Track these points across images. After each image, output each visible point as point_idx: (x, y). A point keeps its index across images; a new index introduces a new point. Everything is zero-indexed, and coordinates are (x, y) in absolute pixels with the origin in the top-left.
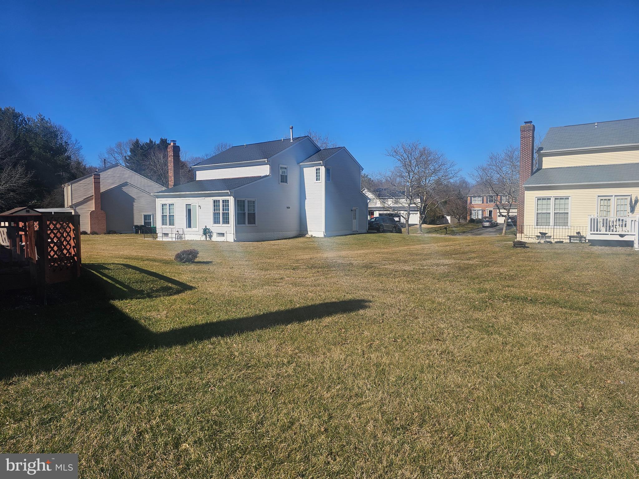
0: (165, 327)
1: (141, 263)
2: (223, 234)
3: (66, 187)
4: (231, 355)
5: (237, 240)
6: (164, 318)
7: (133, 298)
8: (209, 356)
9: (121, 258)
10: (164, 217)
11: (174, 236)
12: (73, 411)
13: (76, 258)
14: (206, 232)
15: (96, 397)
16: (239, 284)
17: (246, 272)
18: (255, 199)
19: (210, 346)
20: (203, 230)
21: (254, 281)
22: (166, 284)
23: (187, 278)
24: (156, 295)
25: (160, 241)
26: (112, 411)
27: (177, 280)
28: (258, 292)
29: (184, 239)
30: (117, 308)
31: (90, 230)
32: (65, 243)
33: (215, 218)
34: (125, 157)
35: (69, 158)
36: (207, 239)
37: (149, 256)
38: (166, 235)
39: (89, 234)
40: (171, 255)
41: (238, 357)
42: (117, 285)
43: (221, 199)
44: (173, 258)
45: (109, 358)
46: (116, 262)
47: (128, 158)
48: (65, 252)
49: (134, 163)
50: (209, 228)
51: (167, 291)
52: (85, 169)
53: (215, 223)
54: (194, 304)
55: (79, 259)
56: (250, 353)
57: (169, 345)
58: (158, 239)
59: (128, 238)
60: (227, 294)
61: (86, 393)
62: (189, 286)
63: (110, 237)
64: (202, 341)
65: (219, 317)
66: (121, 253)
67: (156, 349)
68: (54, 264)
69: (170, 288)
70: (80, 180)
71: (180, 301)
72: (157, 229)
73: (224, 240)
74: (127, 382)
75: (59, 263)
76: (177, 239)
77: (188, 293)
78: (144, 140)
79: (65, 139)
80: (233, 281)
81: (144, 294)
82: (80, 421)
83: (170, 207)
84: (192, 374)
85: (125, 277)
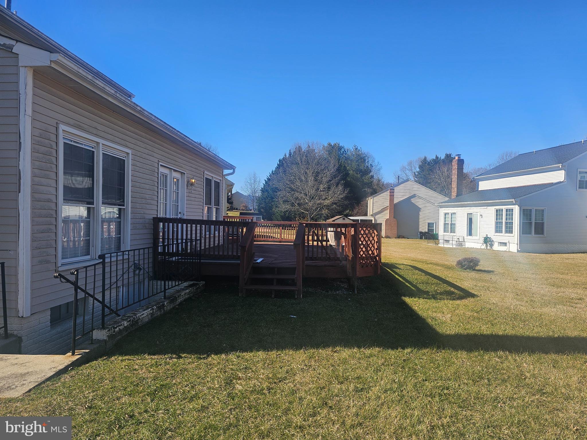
0: (450, 330)
1: (426, 266)
2: (505, 244)
3: (369, 200)
4: (522, 375)
5: (522, 250)
6: (448, 320)
7: (420, 298)
8: (496, 369)
9: (409, 260)
10: (446, 225)
11: (454, 243)
12: (378, 388)
13: (377, 258)
14: (487, 240)
15: (394, 381)
16: (525, 299)
17: (534, 286)
18: (544, 208)
19: (497, 359)
20: (483, 239)
21: (544, 298)
22: (449, 288)
23: (469, 285)
24: (441, 297)
25: (442, 247)
26: (407, 397)
27: (459, 285)
28: (550, 311)
29: (464, 246)
30: (408, 305)
31: (384, 235)
32: (371, 246)
33: (496, 227)
34: (415, 173)
35: (372, 177)
36: (488, 248)
37: (432, 261)
38: (447, 241)
39: (384, 238)
40: (453, 261)
41: (530, 379)
42: (407, 284)
43: (504, 208)
44: (455, 264)
45: (403, 348)
46: (405, 263)
47: (417, 174)
48: (370, 252)
49: (421, 177)
50: (490, 237)
51: (450, 296)
52: (383, 185)
53: (497, 231)
54: (477, 312)
55: (380, 259)
56: (544, 377)
57: (455, 348)
58: (440, 245)
59: (414, 242)
60: (512, 307)
61: (387, 375)
62: (471, 293)
63: (400, 241)
64: (488, 351)
65: (505, 330)
66: (409, 255)
67: (443, 349)
68: (363, 262)
69: (453, 293)
70: (380, 194)
71: (464, 307)
72: (439, 236)
73: (506, 250)
74: (419, 374)
75: (366, 261)
76: (457, 246)
77: (471, 300)
78: (431, 157)
79: (370, 162)
80: (519, 294)
81: (430, 295)
82: (383, 398)
83: (451, 216)
84: (479, 384)
85: (414, 277)
